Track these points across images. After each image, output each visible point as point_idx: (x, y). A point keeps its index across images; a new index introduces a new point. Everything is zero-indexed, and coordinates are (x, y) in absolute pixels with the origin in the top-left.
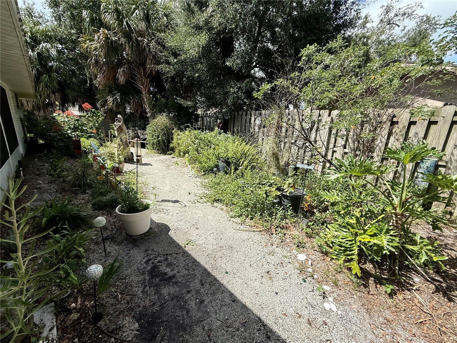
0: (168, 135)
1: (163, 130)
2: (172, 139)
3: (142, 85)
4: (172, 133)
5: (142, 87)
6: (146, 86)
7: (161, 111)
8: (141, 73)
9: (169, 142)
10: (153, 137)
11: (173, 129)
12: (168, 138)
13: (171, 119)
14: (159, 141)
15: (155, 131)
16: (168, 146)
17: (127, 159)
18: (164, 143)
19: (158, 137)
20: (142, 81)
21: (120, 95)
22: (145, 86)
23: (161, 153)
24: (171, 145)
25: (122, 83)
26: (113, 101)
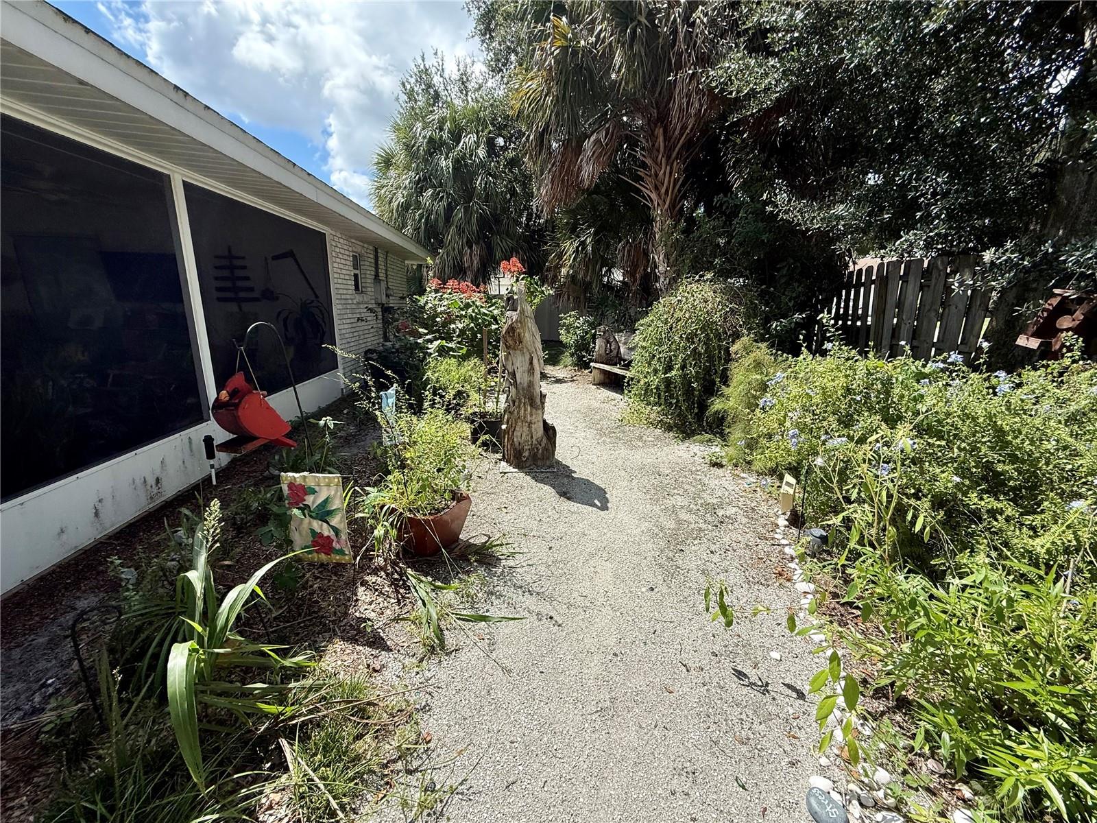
0: (710, 358)
1: (690, 338)
2: (725, 380)
3: (656, 188)
4: (727, 350)
5: (654, 196)
6: (667, 191)
7: (697, 267)
8: (659, 151)
9: (710, 390)
10: (650, 364)
11: (736, 336)
12: (708, 371)
13: (733, 295)
14: (668, 382)
15: (660, 344)
16: (703, 407)
17: (526, 454)
18: (689, 391)
19: (669, 368)
20: (656, 175)
21: (596, 233)
22: (663, 190)
23: (669, 428)
24: (717, 405)
25: (587, 183)
26: (577, 251)
